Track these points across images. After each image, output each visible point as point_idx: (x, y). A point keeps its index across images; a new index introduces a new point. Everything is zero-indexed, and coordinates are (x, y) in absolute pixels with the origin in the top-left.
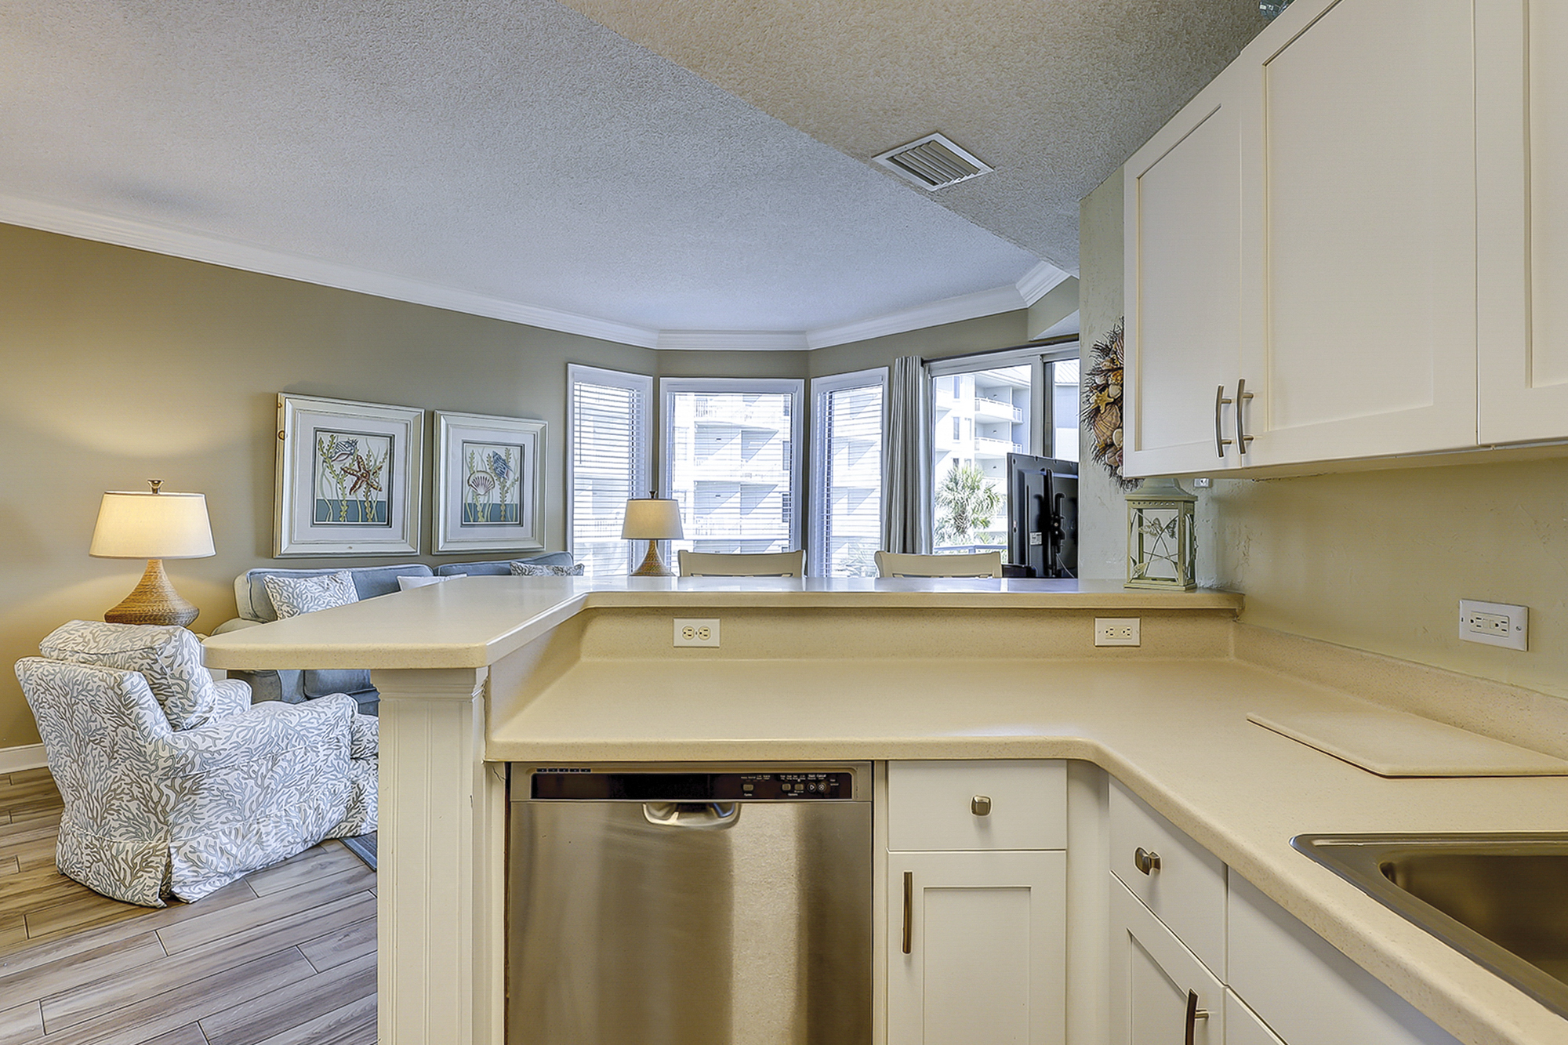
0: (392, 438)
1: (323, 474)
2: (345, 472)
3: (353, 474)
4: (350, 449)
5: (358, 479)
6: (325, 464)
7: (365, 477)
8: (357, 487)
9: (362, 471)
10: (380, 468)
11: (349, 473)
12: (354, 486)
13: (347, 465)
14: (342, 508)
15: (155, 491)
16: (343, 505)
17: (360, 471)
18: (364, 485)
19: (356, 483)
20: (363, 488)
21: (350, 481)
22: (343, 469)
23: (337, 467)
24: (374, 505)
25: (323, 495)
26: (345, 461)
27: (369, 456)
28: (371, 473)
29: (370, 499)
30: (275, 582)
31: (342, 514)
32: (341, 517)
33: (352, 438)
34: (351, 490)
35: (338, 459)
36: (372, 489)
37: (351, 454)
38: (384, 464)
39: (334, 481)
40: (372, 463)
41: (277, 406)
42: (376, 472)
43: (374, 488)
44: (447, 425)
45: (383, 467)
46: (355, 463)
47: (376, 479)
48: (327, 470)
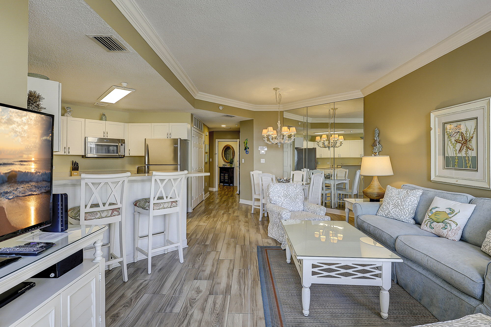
0: (477, 119)
1: (448, 144)
2: (456, 142)
4: (458, 129)
5: (462, 144)
6: (448, 139)
7: (465, 144)
8: (462, 149)
9: (464, 140)
10: (472, 138)
11: (458, 142)
12: (460, 149)
13: (457, 138)
16: (456, 159)
18: (465, 148)
19: (461, 147)
20: (464, 150)
21: (459, 146)
23: (453, 139)
25: (448, 154)
26: (456, 136)
27: (466, 131)
28: (468, 141)
29: (468, 156)
31: (456, 163)
33: (459, 123)
34: (459, 151)
35: (453, 135)
36: (469, 150)
37: (459, 132)
38: (474, 135)
39: (452, 147)
40: (468, 135)
42: (470, 140)
43: (470, 149)
45: (474, 137)
46: (461, 137)
47: (471, 144)
48: (449, 142)
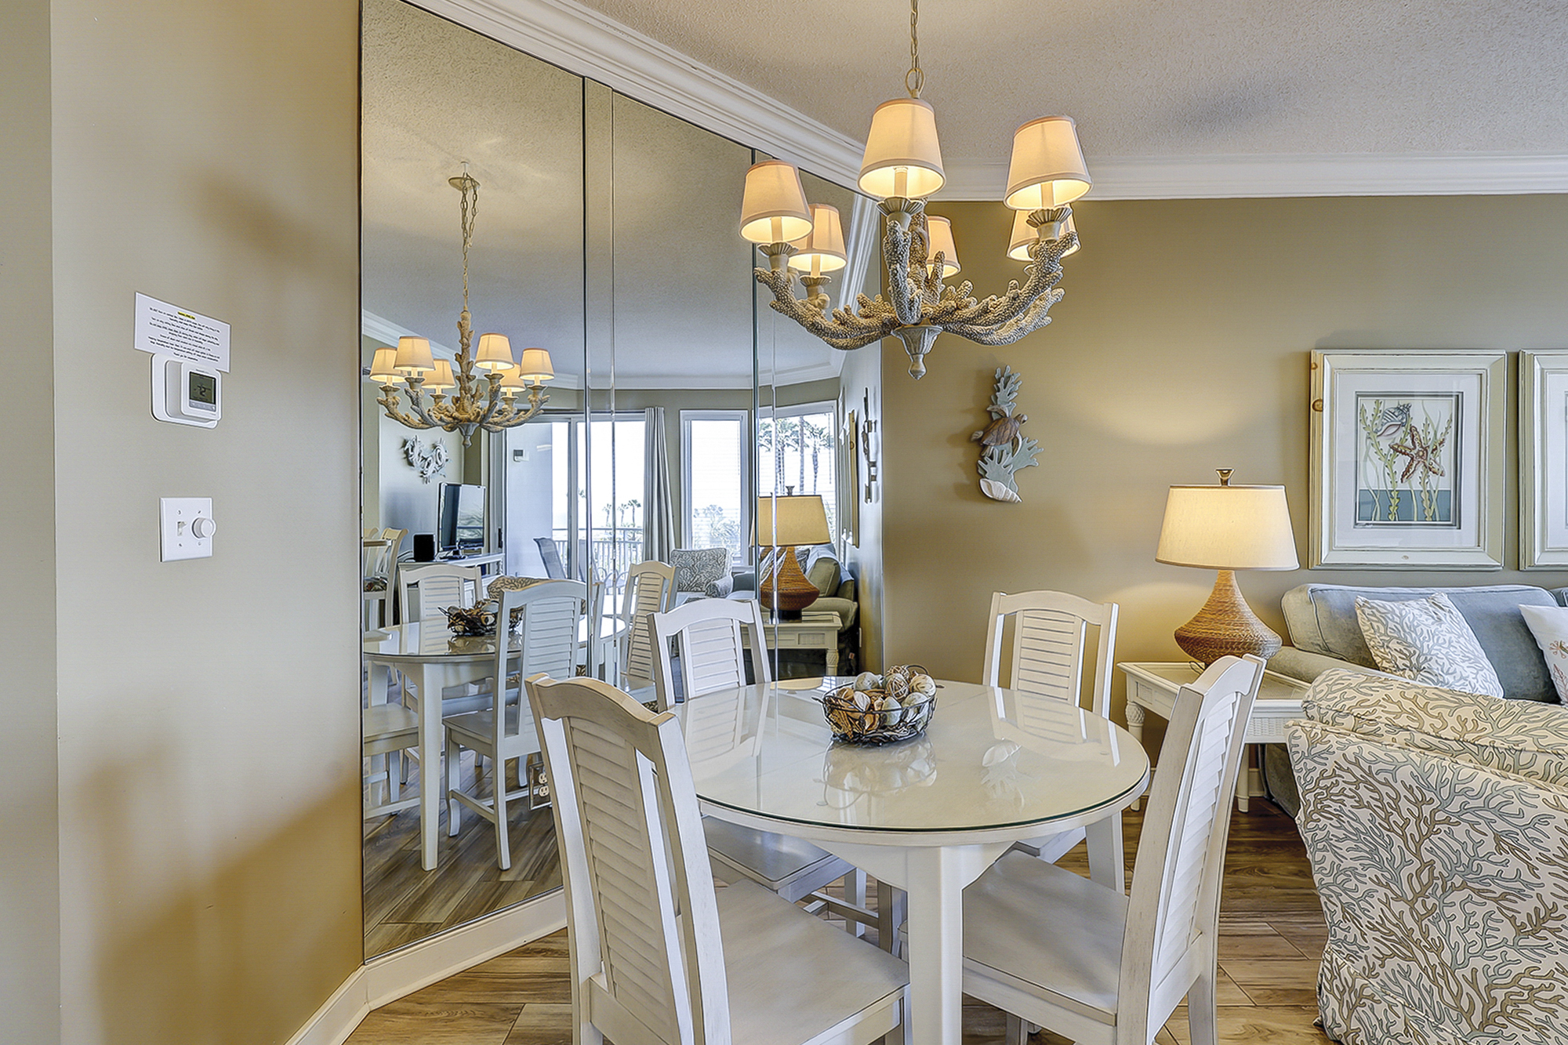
0: (1459, 398)
1: (1367, 455)
2: (1396, 450)
3: (1404, 454)
4: (1400, 417)
5: (1412, 459)
6: (1369, 441)
7: (1421, 457)
8: (1411, 471)
9: (1418, 447)
10: (1442, 443)
11: (1401, 452)
12: (1407, 470)
13: (1398, 441)
14: (1392, 501)
15: (1224, 483)
16: (1393, 498)
17: (1415, 447)
18: (1420, 468)
19: (1410, 466)
20: (1418, 474)
21: (1402, 462)
22: (1392, 448)
23: (1385, 444)
24: (1434, 496)
25: (1367, 483)
26: (1394, 436)
27: (1426, 425)
28: (1430, 451)
29: (1428, 489)
30: (1374, 607)
31: (1391, 509)
32: (1389, 514)
33: (1404, 401)
34: (1403, 476)
35: (1386, 434)
36: (1431, 473)
37: (1402, 425)
38: (1447, 436)
39: (1381, 465)
40: (1431, 436)
41: (1309, 367)
42: (1436, 449)
43: (1434, 473)
44: (1542, 370)
45: (1446, 441)
46: (1408, 437)
47: (1437, 459)
48: (1373, 450)
